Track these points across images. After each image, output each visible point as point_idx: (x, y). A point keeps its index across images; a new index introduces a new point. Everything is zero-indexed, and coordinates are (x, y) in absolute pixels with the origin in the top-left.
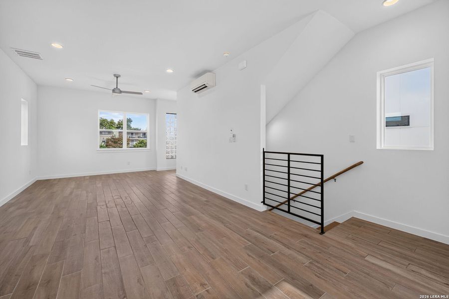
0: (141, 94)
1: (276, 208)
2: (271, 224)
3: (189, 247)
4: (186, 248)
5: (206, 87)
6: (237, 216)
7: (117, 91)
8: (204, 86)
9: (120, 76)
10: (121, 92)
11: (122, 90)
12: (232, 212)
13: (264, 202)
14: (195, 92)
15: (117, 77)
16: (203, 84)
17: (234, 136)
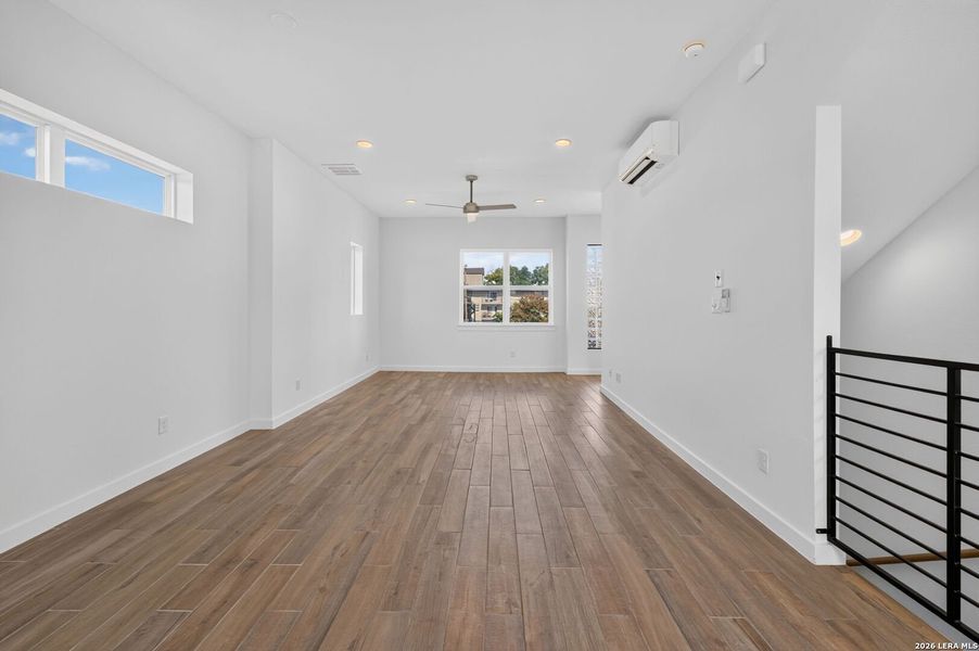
0: (513, 207)
1: (872, 565)
2: (844, 634)
3: (509, 603)
4: (501, 602)
5: (653, 163)
6: (707, 552)
7: (473, 208)
8: (647, 162)
9: (475, 178)
10: (478, 209)
11: (479, 205)
12: (698, 533)
13: (830, 532)
14: (631, 182)
15: (471, 179)
16: (644, 156)
17: (726, 294)
